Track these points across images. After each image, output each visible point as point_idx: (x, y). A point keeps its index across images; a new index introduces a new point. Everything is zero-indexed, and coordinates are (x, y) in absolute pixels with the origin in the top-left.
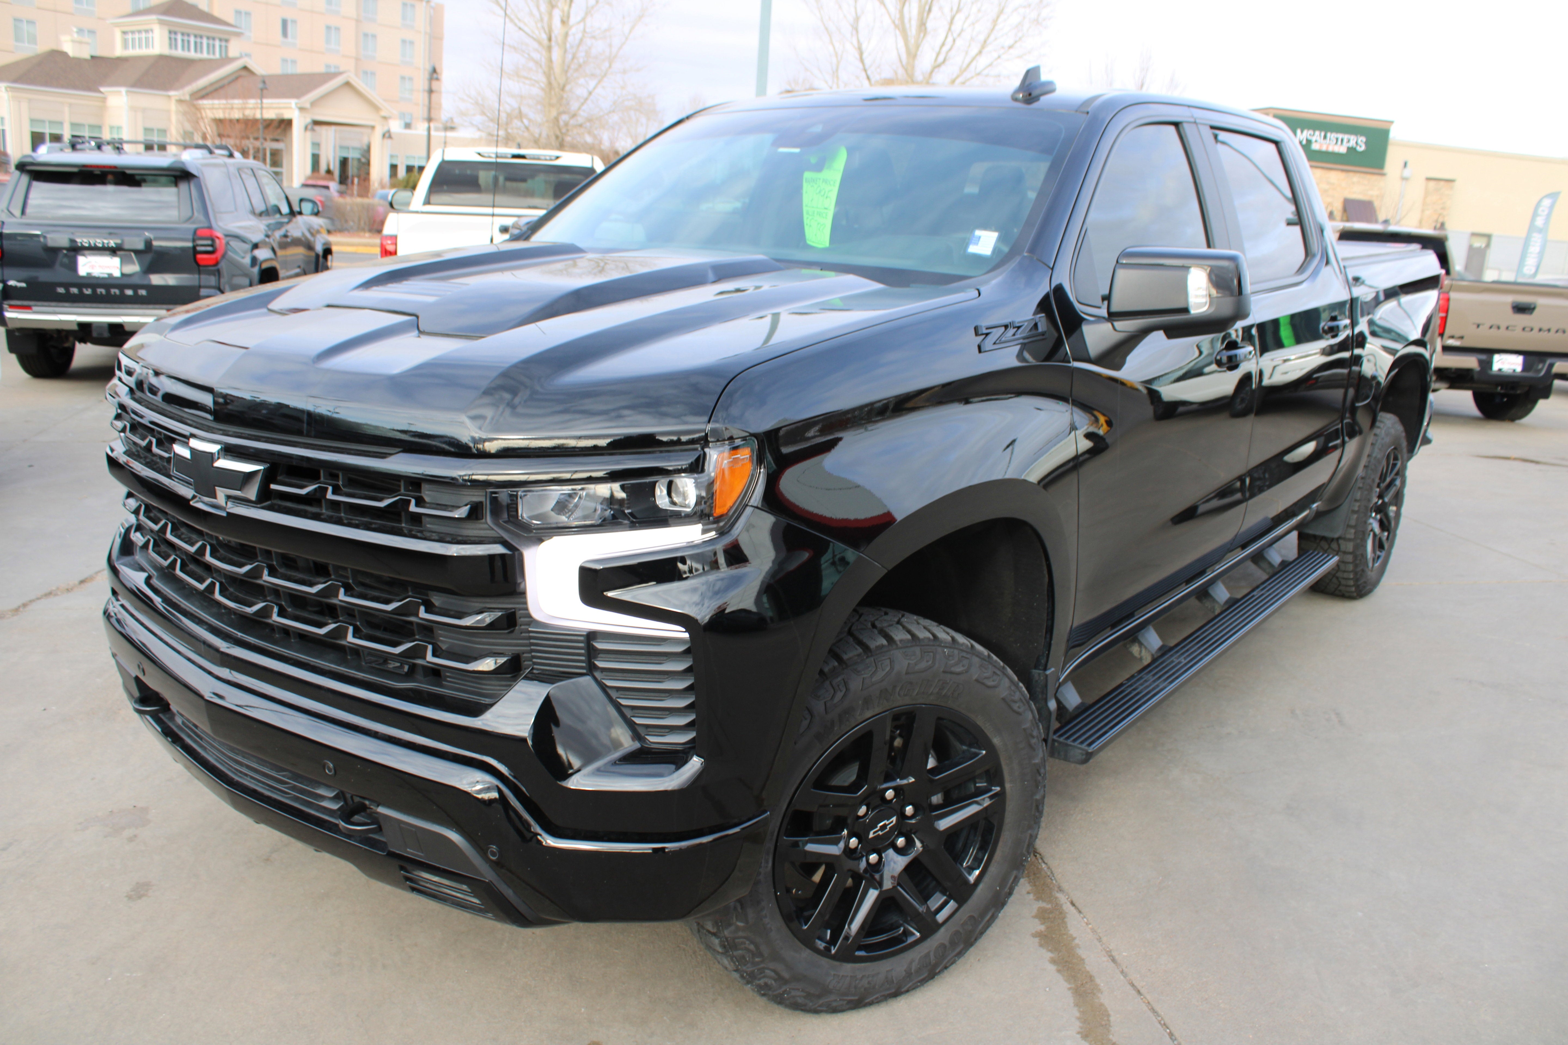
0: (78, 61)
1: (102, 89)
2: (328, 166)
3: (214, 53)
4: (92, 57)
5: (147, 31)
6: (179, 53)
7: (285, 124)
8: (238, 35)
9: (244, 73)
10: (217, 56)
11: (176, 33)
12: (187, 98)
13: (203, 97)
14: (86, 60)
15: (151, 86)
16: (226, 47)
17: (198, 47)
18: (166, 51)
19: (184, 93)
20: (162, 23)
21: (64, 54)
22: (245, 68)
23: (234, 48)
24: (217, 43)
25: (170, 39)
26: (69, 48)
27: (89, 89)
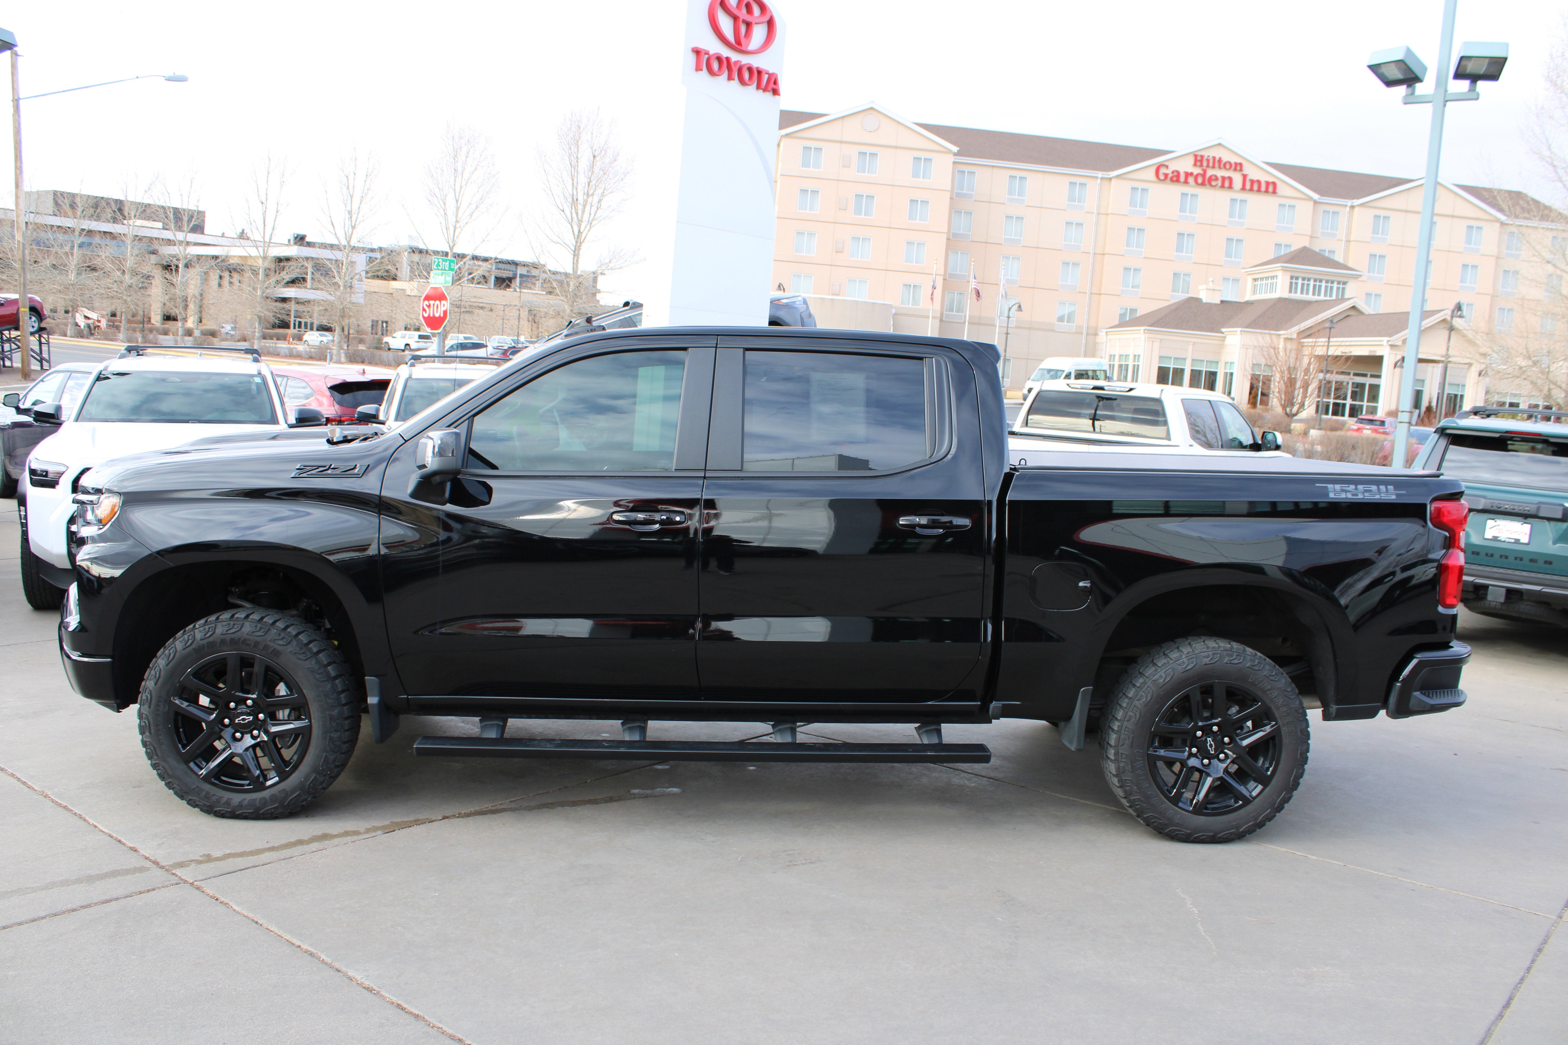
0: (1210, 305)
1: (1223, 330)
2: (1430, 403)
3: (1331, 296)
4: (1222, 302)
5: (1273, 277)
6: (1298, 296)
7: (1376, 361)
8: (1357, 277)
9: (1352, 313)
10: (1334, 297)
11: (1297, 278)
12: (1295, 336)
13: (1309, 336)
14: (1216, 304)
15: (1265, 327)
16: (1343, 289)
17: (1317, 290)
18: (1286, 295)
19: (1293, 332)
20: (1285, 270)
21: (1198, 300)
22: (1354, 308)
23: (1351, 290)
24: (1335, 285)
25: (1291, 283)
26: (1206, 296)
27: (1212, 330)
